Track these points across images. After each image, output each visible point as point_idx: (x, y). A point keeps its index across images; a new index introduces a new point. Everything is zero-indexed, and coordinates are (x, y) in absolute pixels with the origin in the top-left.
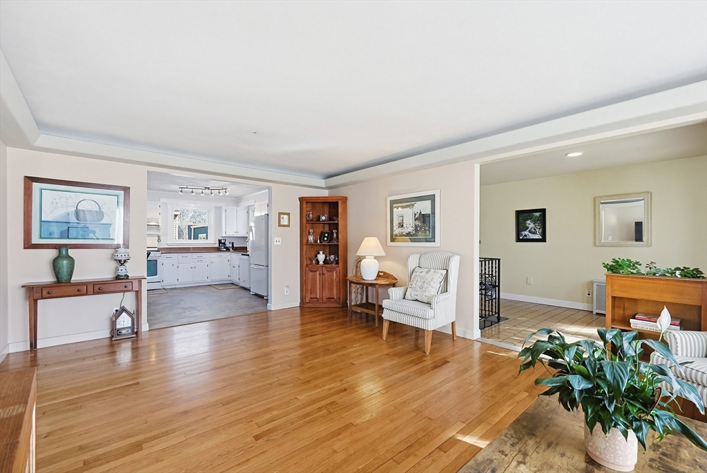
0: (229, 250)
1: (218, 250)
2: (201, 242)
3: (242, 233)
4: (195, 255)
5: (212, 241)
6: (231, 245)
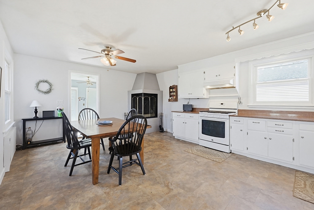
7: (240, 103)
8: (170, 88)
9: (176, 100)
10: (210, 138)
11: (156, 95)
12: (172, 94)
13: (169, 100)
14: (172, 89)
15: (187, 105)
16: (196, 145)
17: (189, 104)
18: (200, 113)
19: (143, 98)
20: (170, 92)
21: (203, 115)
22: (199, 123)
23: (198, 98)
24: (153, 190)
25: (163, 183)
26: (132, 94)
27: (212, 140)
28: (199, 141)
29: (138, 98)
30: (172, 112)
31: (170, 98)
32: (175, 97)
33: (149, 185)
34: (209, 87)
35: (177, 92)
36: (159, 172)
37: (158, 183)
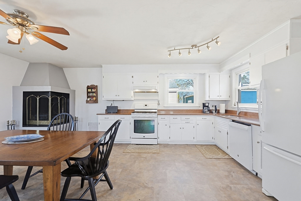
0: (212, 113)
1: (203, 112)
2: (189, 105)
3: (224, 97)
4: (184, 117)
5: (197, 104)
6: (214, 108)
7: (159, 104)
8: (88, 88)
9: (96, 101)
10: (141, 135)
11: (67, 96)
12: (91, 94)
13: (87, 102)
14: (90, 90)
15: (110, 106)
16: (128, 145)
17: (113, 105)
18: (132, 114)
19: (50, 99)
20: (88, 93)
21: (135, 116)
22: (130, 123)
23: (123, 100)
24: (138, 197)
25: (140, 187)
26: (24, 92)
27: (144, 137)
28: (130, 141)
29: (38, 98)
30: (97, 114)
31: (89, 99)
32: (94, 99)
33: (129, 195)
34: (137, 90)
35: (96, 92)
36: (123, 179)
37: (135, 189)
